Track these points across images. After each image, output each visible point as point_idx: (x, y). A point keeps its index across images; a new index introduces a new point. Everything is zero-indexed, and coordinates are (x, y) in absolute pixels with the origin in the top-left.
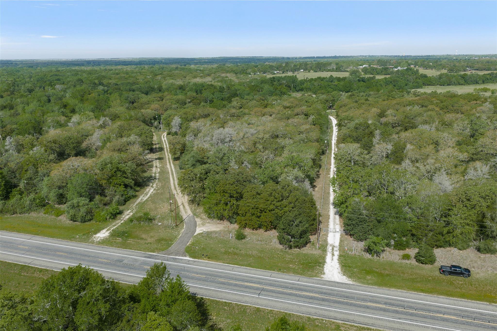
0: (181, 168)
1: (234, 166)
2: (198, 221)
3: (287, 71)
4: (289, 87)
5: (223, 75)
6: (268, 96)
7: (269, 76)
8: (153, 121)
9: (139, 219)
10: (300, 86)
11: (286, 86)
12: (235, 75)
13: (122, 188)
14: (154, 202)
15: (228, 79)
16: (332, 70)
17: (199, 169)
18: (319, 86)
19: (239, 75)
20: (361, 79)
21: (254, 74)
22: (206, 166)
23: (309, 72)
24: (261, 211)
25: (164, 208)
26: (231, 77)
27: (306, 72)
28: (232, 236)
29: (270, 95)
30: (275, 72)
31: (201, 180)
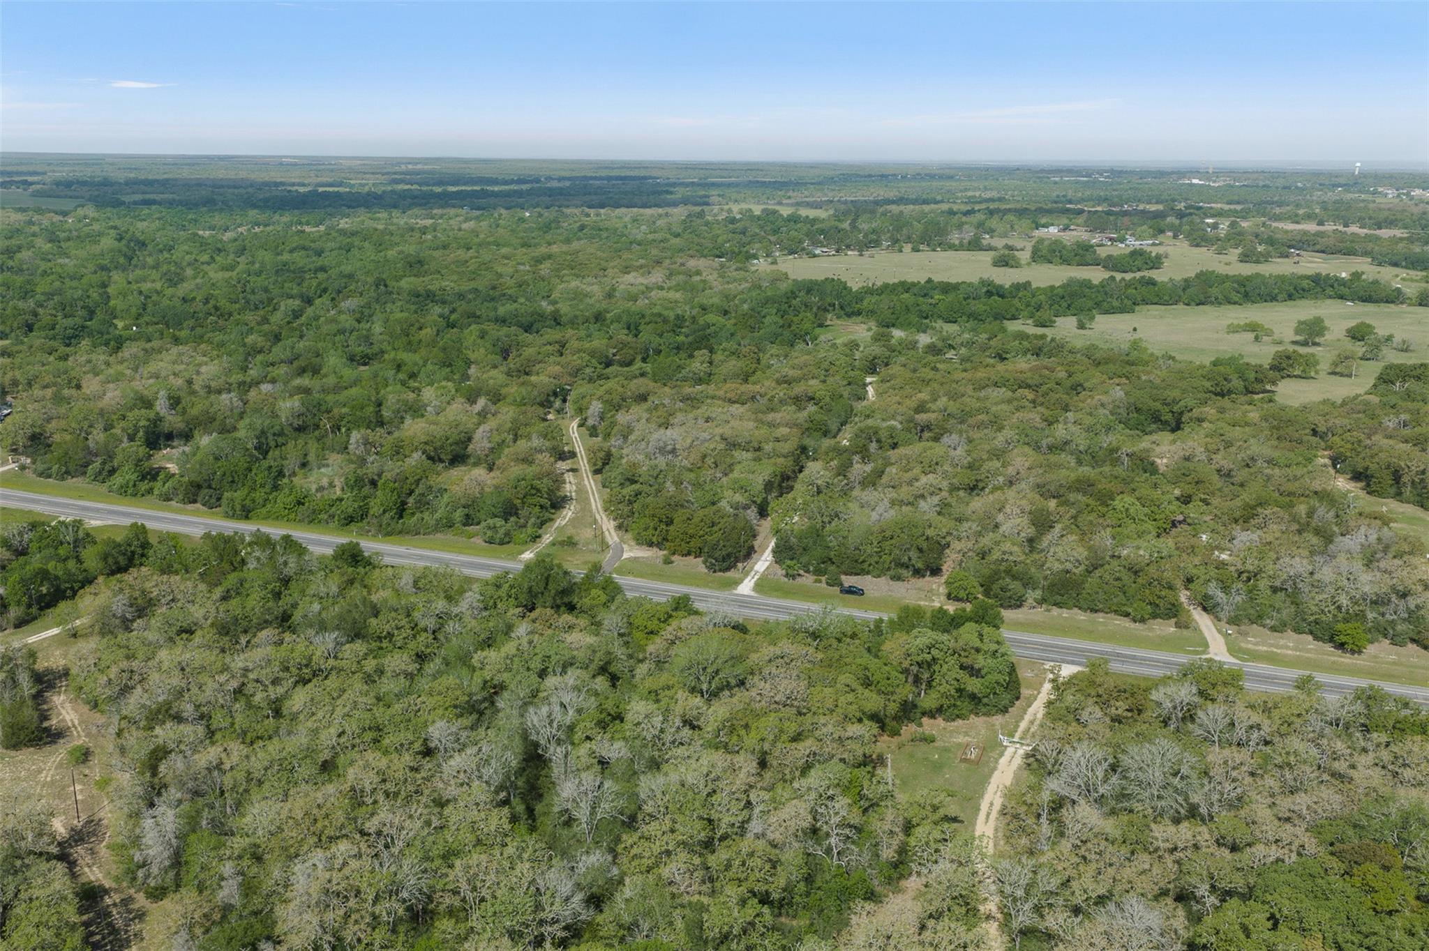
0: (604, 486)
1: (670, 487)
2: (625, 547)
3: (847, 247)
8: (552, 399)
9: (562, 543)
10: (854, 305)
11: (818, 309)
13: (537, 509)
14: (574, 527)
15: (698, 278)
16: (960, 247)
17: (629, 490)
21: (767, 256)
22: (636, 487)
23: (901, 250)
24: (691, 537)
25: (586, 534)
27: (892, 251)
28: (659, 561)
30: (818, 252)
31: (630, 503)
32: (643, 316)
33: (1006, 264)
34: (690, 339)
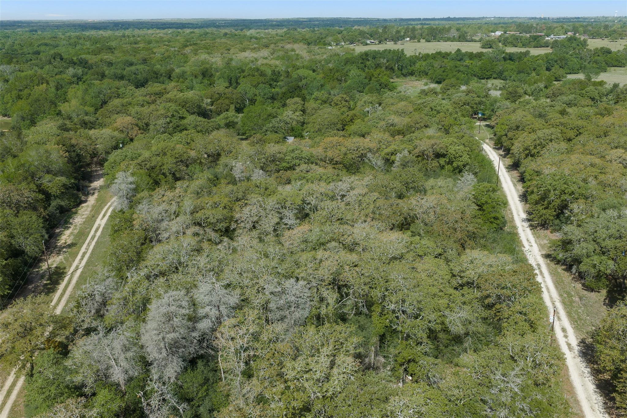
3: (386, 39)
4: (392, 69)
5: (289, 46)
6: (355, 91)
7: (359, 49)
10: (409, 67)
11: (386, 68)
12: (306, 46)
15: (293, 53)
16: (453, 40)
18: (442, 69)
19: (312, 47)
20: (507, 57)
21: (337, 45)
23: (419, 41)
26: (301, 49)
27: (414, 42)
29: (359, 89)
30: (368, 42)
32: (243, 71)
34: (284, 90)
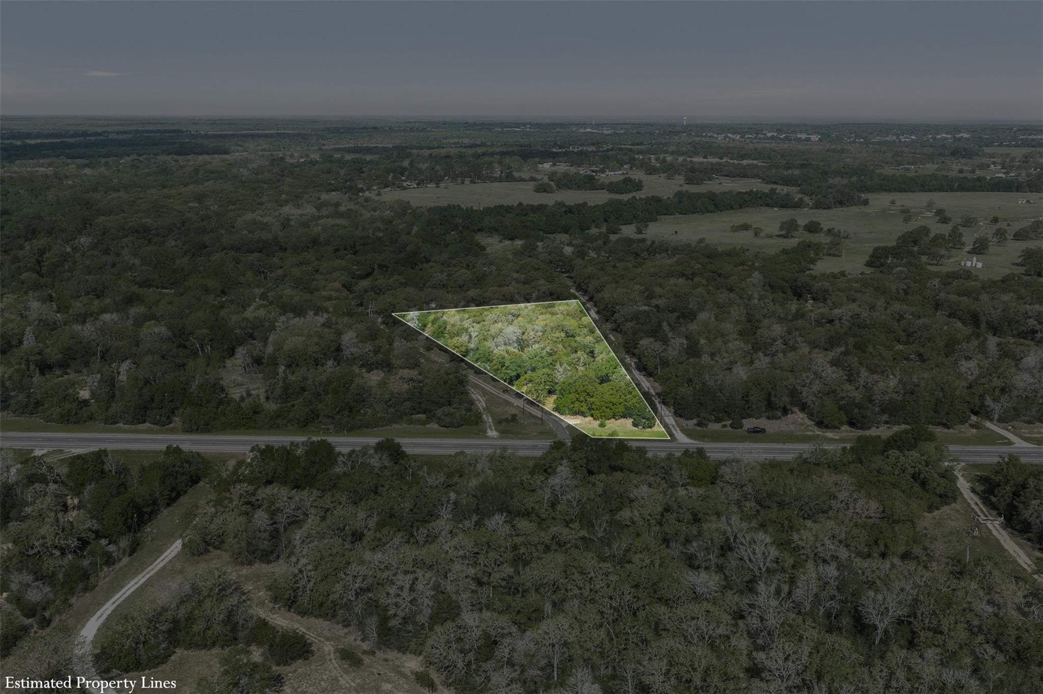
3: (423, 180)
16: (500, 179)
28: (596, 426)
30: (405, 185)
33: (545, 191)
